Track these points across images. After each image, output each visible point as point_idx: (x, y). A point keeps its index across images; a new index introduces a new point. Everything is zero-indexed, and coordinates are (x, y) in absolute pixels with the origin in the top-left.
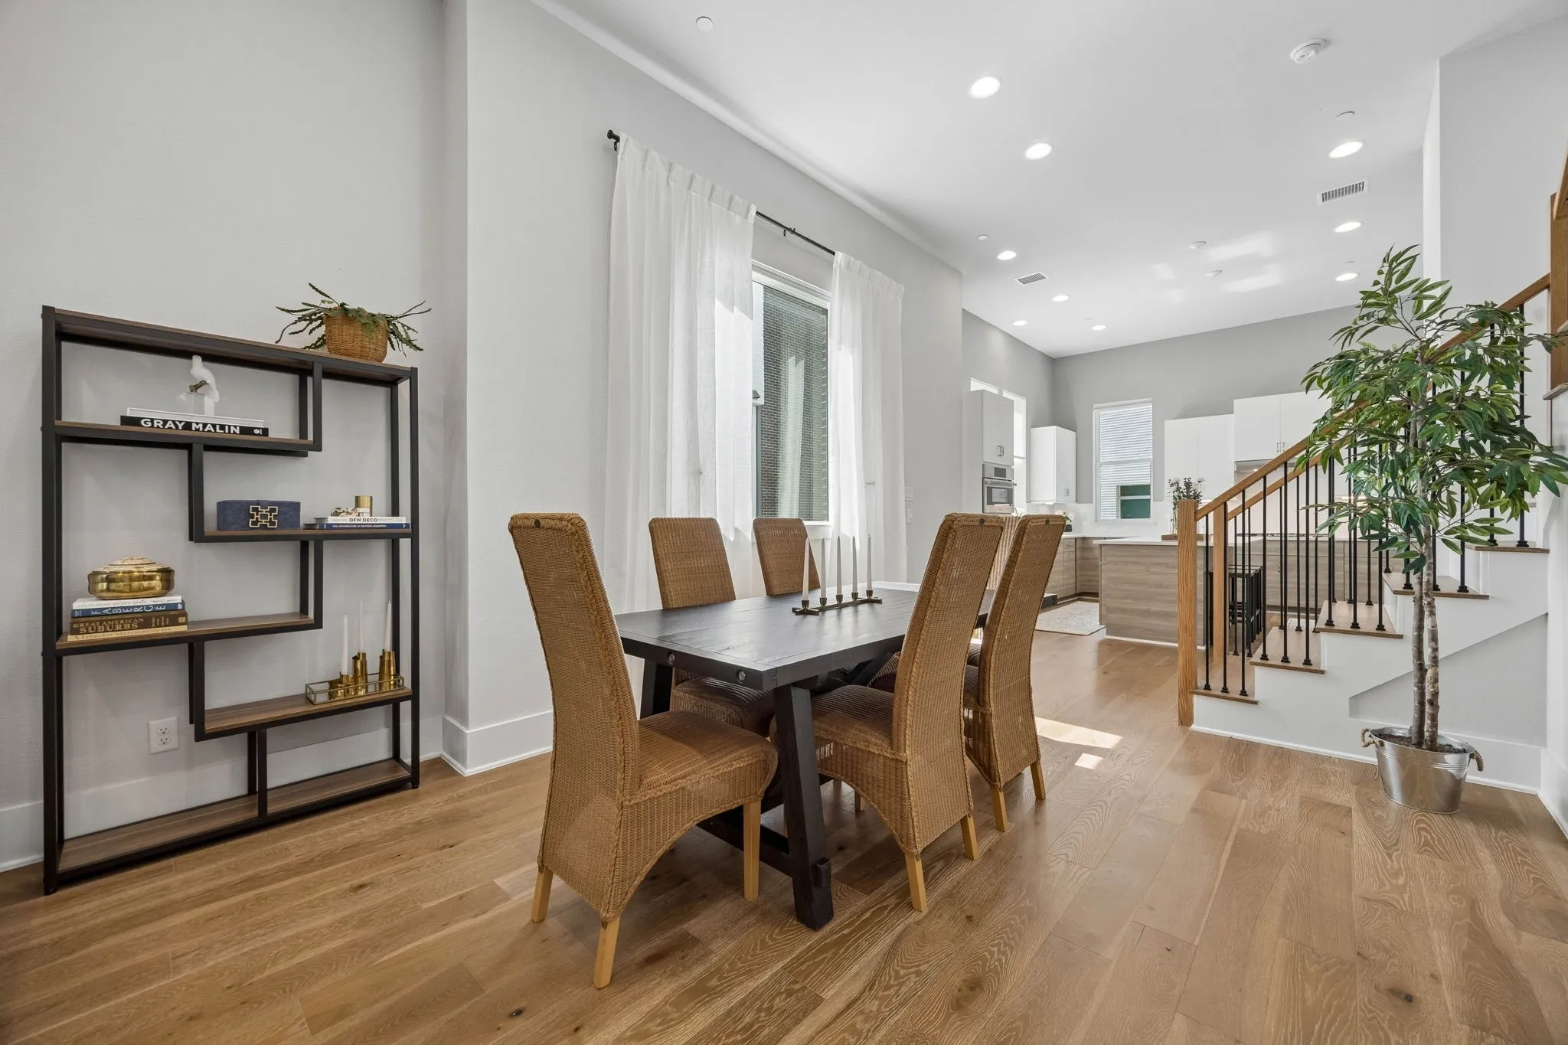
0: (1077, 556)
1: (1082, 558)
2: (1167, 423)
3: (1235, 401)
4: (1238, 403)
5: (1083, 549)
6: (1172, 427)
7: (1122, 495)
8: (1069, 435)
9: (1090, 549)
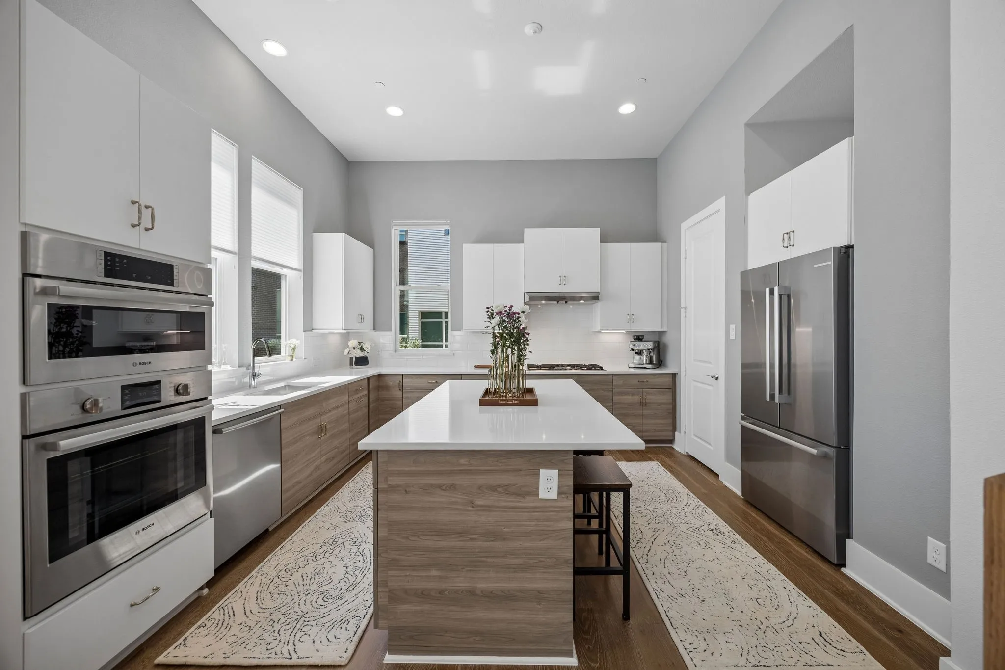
0: (371, 400)
1: (378, 399)
2: (465, 245)
3: (525, 229)
4: (529, 233)
5: (379, 388)
6: (470, 251)
7: (422, 318)
8: (363, 252)
9: (387, 388)
